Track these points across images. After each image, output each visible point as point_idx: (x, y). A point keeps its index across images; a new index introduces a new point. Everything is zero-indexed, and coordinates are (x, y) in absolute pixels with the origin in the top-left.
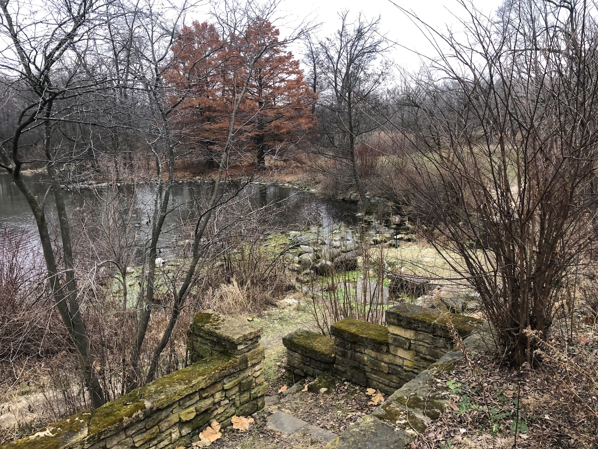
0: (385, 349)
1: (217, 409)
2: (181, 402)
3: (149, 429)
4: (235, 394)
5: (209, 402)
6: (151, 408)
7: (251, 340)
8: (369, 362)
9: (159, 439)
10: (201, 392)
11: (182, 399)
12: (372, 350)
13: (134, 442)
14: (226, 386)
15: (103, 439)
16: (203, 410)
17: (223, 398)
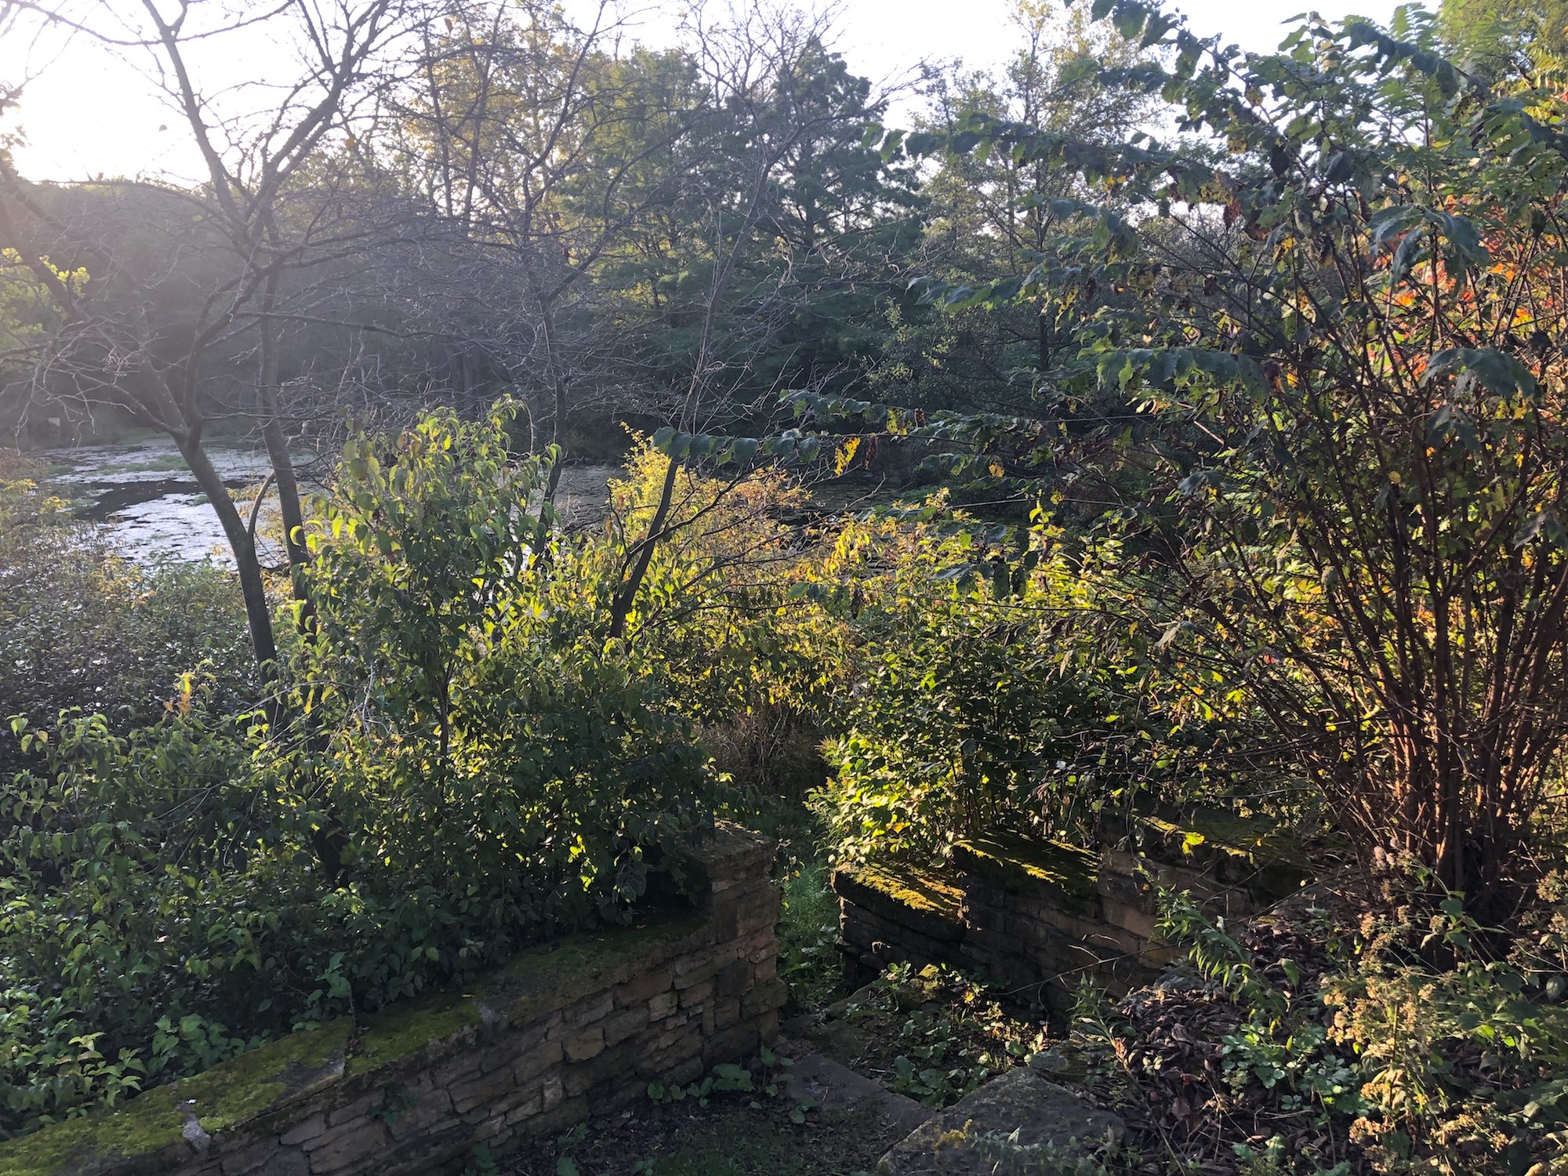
0: (1093, 908)
1: (656, 1037)
2: (568, 1015)
3: (487, 1074)
4: (701, 1003)
5: (638, 1017)
6: (495, 1025)
7: (748, 870)
8: (1050, 942)
9: (512, 1100)
10: (619, 993)
11: (573, 1005)
12: (1060, 911)
13: (452, 1102)
14: (680, 984)
15: (380, 1087)
16: (623, 1037)
17: (674, 1011)
